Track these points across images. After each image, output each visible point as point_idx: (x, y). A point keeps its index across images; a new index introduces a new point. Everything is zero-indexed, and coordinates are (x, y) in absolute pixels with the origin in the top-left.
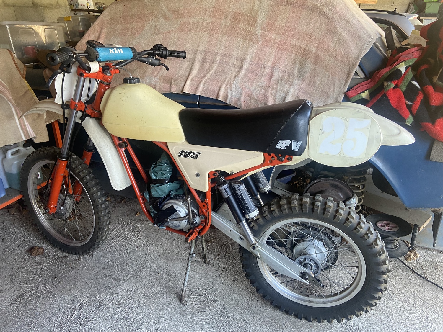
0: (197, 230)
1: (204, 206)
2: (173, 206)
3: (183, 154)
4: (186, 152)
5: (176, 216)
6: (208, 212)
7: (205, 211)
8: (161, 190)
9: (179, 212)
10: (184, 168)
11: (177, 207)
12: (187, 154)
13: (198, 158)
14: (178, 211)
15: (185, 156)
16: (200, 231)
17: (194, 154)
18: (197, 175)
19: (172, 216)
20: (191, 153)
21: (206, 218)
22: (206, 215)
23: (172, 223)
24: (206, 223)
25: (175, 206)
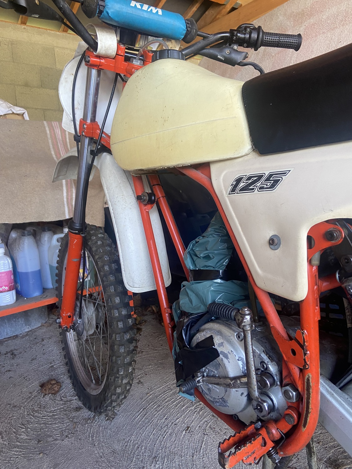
0: (274, 431)
1: (294, 352)
2: (211, 338)
3: (242, 185)
4: (249, 178)
5: (217, 369)
6: (308, 380)
7: (296, 371)
8: (197, 295)
9: (225, 360)
10: (241, 226)
11: (221, 344)
12: (250, 181)
13: (279, 187)
14: (221, 356)
15: (244, 189)
16: (282, 438)
17: (268, 179)
18: (273, 242)
19: (208, 366)
20: (260, 177)
21: (300, 397)
22: (300, 389)
23: (209, 389)
24: (299, 415)
25: (217, 340)
